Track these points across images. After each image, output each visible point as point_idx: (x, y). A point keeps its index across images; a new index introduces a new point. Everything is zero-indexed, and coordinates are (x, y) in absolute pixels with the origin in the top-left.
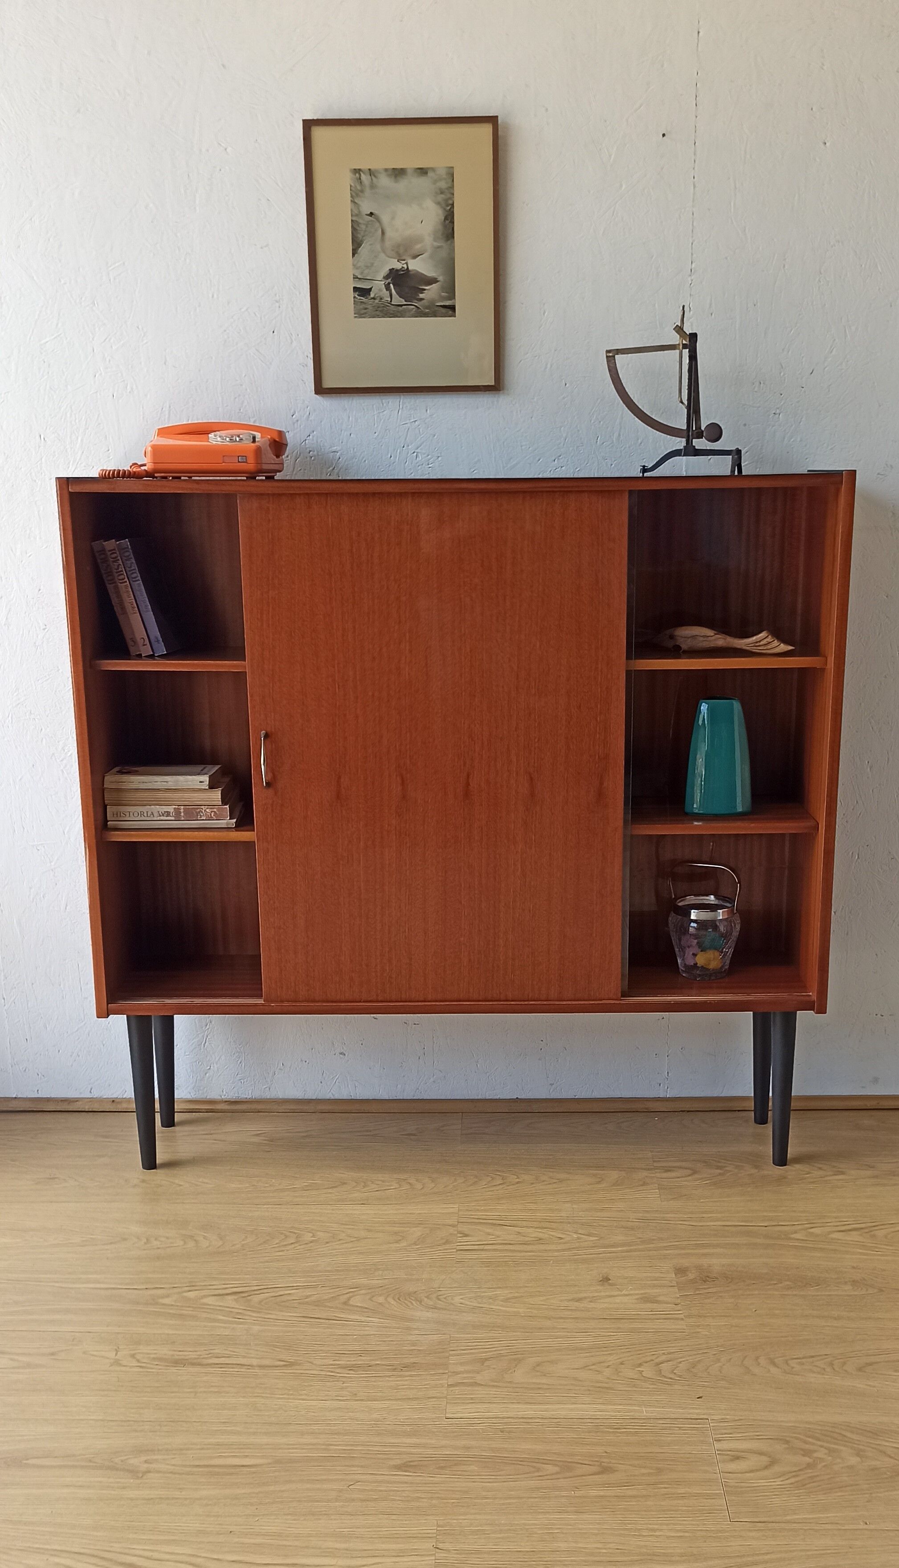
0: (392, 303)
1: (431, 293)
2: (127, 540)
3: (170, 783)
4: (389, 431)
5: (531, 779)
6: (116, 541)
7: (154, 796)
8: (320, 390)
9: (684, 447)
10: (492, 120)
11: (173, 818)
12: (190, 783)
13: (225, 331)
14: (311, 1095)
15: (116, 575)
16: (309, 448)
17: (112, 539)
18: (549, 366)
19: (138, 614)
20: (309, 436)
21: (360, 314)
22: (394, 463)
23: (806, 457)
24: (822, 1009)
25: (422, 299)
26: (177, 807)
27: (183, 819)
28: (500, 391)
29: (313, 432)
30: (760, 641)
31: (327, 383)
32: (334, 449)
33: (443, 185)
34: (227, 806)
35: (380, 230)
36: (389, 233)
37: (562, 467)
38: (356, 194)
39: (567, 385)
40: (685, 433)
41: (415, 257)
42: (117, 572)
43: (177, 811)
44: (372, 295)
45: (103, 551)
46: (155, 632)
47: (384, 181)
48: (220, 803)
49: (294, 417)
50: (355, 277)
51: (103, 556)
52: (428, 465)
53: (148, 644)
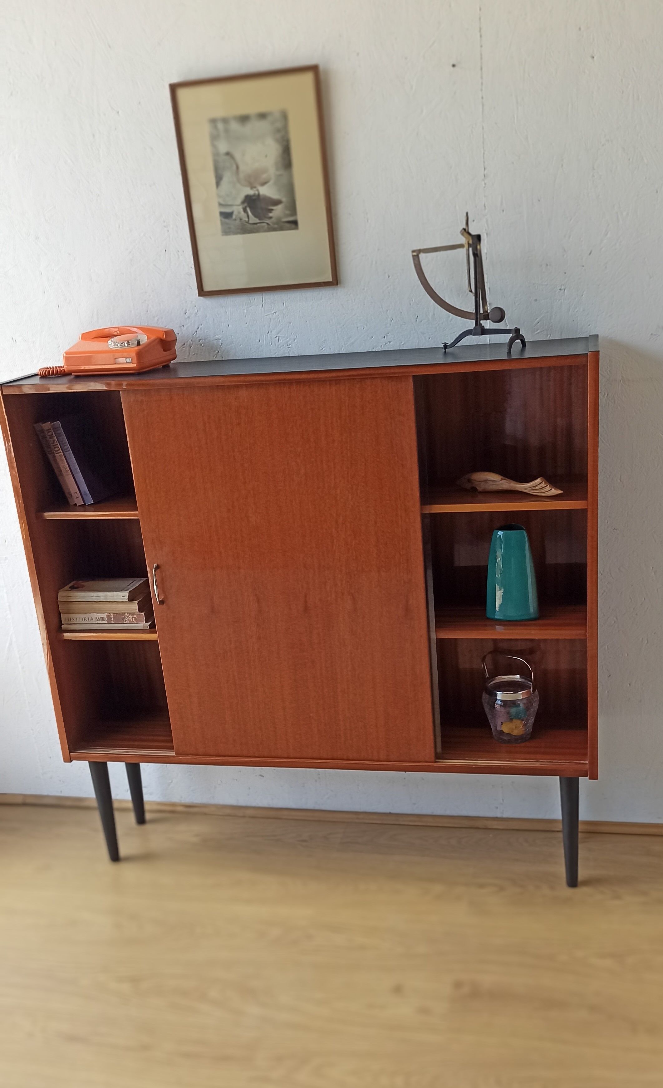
0: (250, 222)
1: (278, 211)
2: (59, 421)
3: (102, 598)
4: (257, 321)
5: (354, 598)
6: (51, 423)
7: (93, 607)
8: (202, 292)
9: (474, 327)
10: (314, 69)
11: (106, 622)
12: (115, 598)
13: (131, 252)
14: (242, 802)
15: (53, 447)
16: (198, 337)
17: (48, 422)
18: (374, 263)
19: (71, 475)
20: (199, 328)
21: (227, 231)
22: (262, 345)
23: (589, 324)
24: (594, 776)
25: (271, 218)
26: (108, 614)
27: (113, 623)
28: (337, 285)
29: (201, 325)
30: (536, 486)
31: (207, 288)
32: (217, 337)
33: (279, 125)
34: (143, 614)
35: (235, 167)
36: (242, 168)
37: (390, 342)
38: (214, 138)
39: (390, 277)
40: (474, 316)
41: (263, 184)
42: (53, 446)
43: (109, 618)
44: (234, 217)
45: (42, 431)
46: (85, 488)
47: (234, 126)
48: (138, 611)
49: (186, 314)
50: (220, 205)
51: (42, 434)
52: (288, 345)
53: (80, 496)
